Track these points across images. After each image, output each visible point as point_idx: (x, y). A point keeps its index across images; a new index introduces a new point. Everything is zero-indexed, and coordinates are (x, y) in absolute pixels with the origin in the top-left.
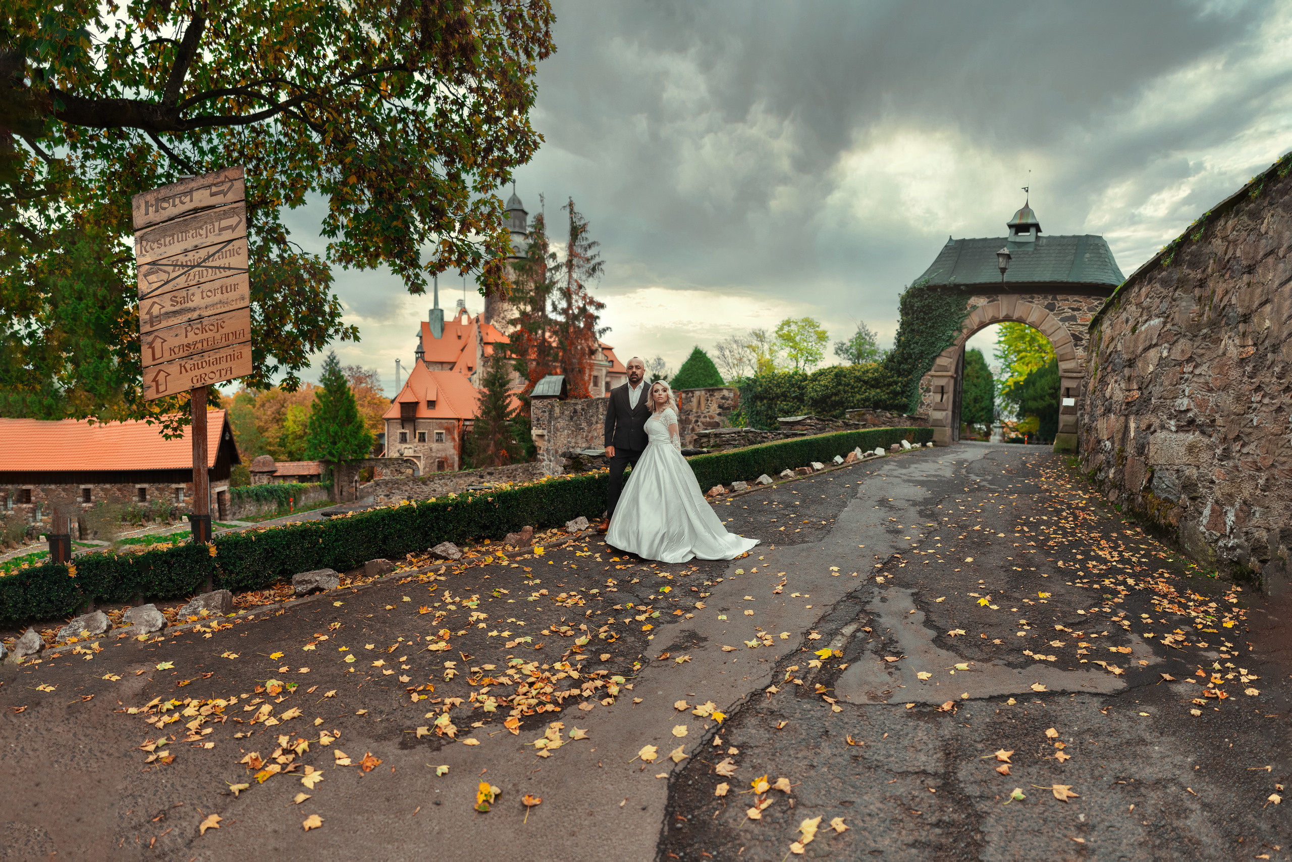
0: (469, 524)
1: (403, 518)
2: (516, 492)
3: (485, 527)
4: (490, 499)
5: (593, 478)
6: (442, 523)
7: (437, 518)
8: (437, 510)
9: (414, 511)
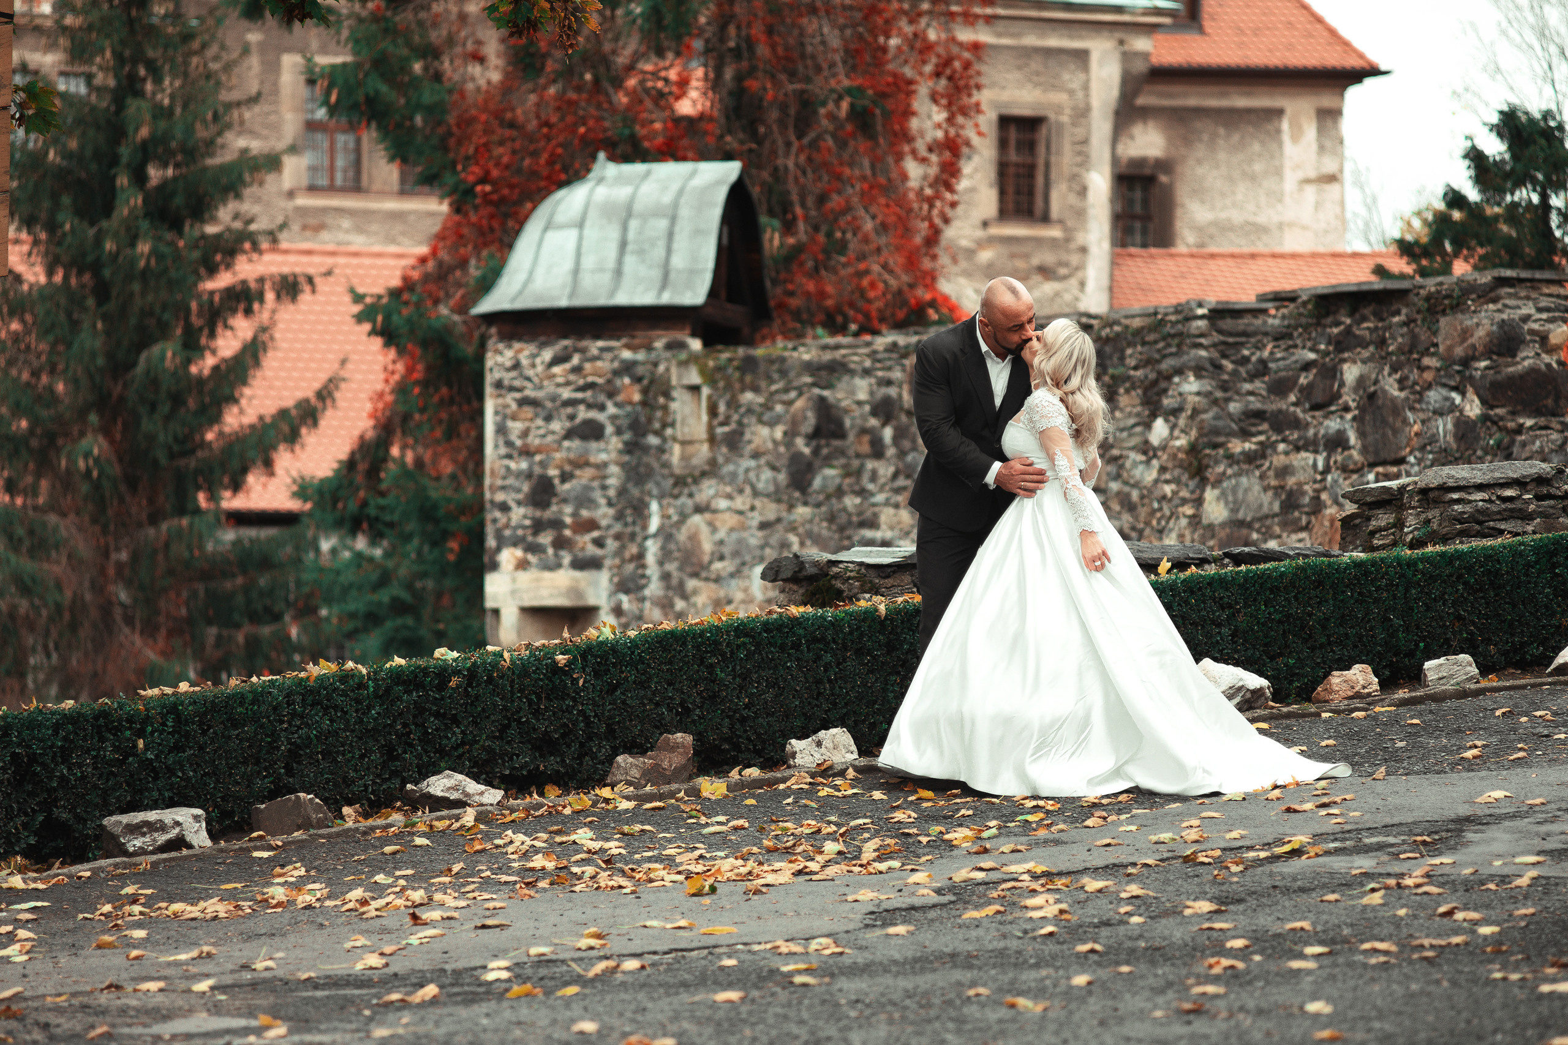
0: (504, 728)
1: (339, 700)
2: (634, 644)
3: (545, 746)
4: (561, 658)
5: (870, 615)
6: (432, 724)
7: (420, 709)
8: (420, 686)
9: (361, 686)
